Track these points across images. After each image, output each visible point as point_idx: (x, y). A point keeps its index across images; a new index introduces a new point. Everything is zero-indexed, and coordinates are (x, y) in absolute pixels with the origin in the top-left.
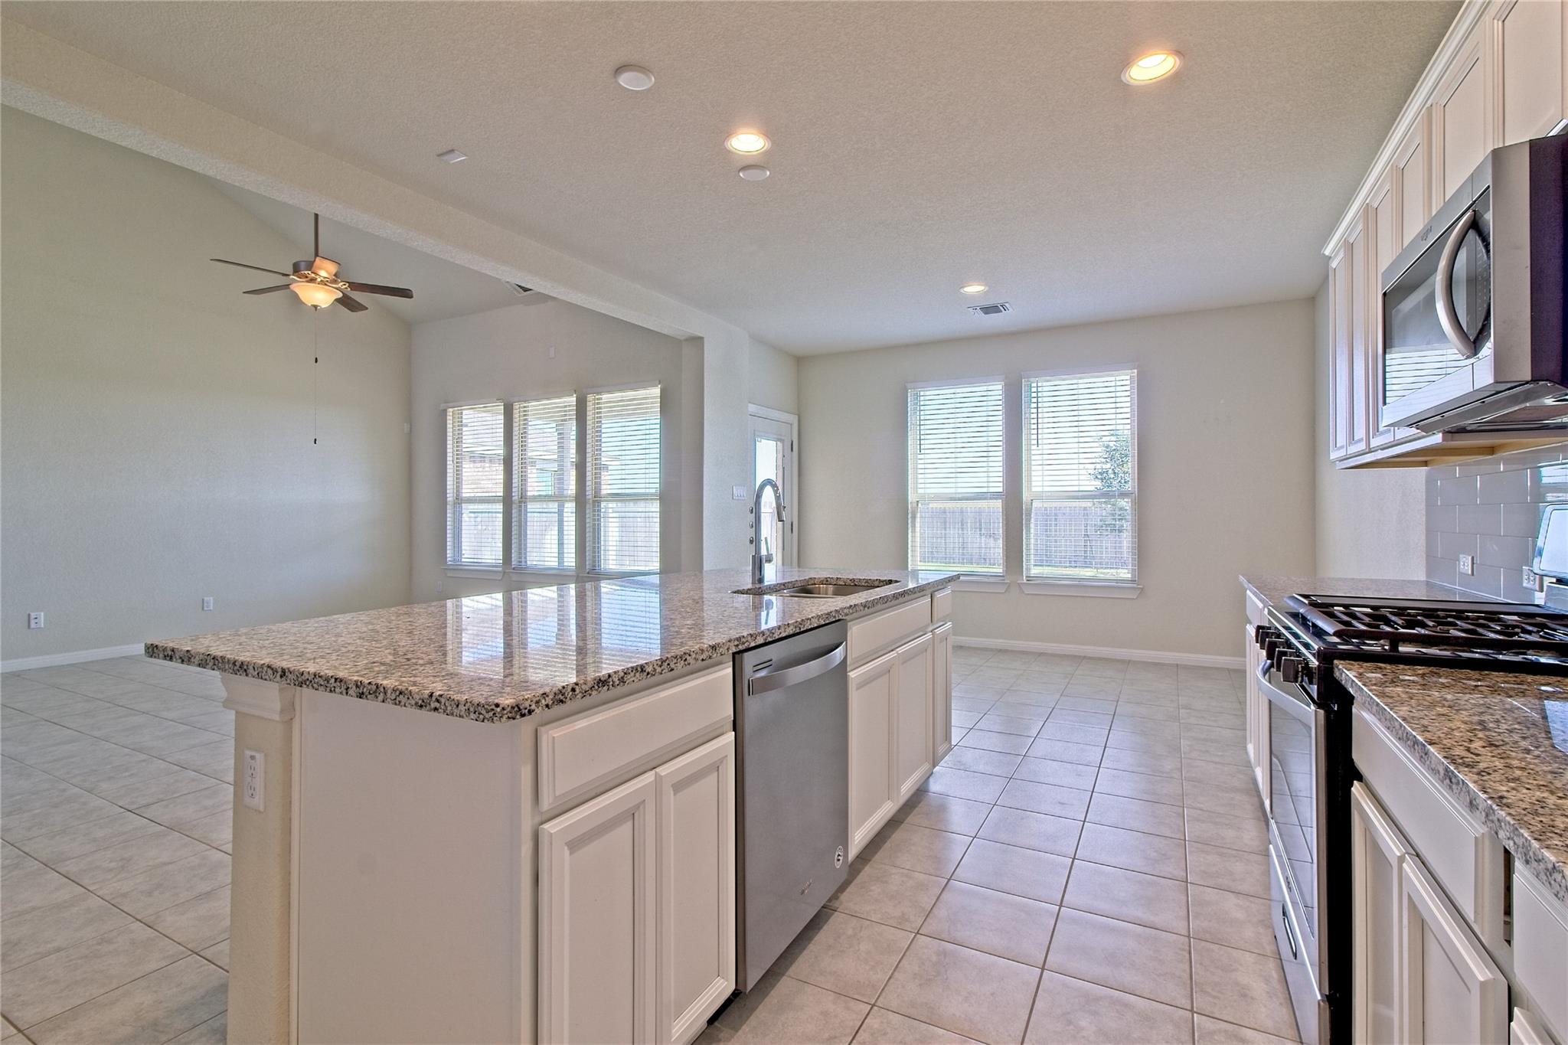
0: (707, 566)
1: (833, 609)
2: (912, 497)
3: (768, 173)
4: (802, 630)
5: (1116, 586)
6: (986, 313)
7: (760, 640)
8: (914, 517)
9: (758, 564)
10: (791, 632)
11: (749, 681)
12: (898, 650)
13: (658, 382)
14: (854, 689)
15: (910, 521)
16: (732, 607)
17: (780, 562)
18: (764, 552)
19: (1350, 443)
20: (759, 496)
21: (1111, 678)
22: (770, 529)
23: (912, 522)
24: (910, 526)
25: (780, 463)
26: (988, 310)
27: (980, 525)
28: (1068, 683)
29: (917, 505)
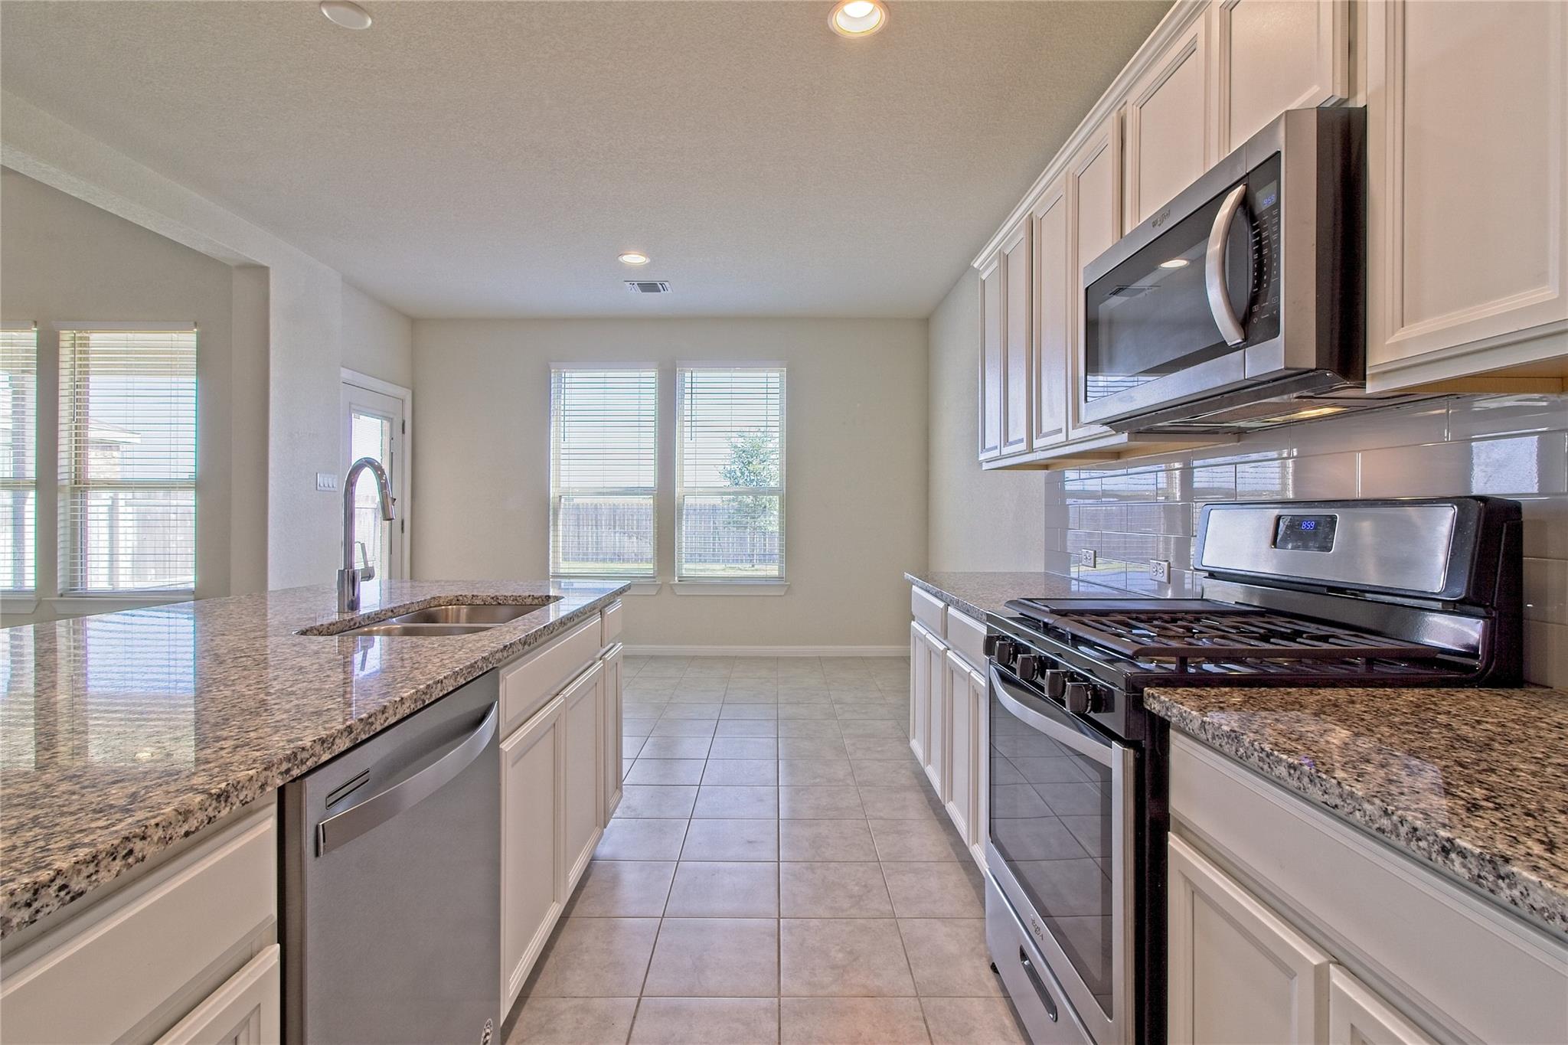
0: (273, 584)
1: (478, 656)
2: (553, 492)
3: (369, 22)
4: (427, 702)
5: (766, 582)
6: (643, 290)
7: (343, 744)
8: (556, 514)
9: (350, 580)
10: (408, 712)
11: (317, 828)
12: (564, 692)
13: (192, 323)
14: (510, 763)
15: (551, 518)
16: (292, 668)
17: (386, 576)
18: (358, 565)
19: (1005, 445)
20: (351, 483)
21: (765, 678)
22: (369, 529)
23: (553, 519)
24: (551, 523)
25: (387, 447)
26: (649, 287)
27: (615, 522)
28: (727, 688)
29: (560, 500)
